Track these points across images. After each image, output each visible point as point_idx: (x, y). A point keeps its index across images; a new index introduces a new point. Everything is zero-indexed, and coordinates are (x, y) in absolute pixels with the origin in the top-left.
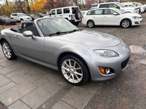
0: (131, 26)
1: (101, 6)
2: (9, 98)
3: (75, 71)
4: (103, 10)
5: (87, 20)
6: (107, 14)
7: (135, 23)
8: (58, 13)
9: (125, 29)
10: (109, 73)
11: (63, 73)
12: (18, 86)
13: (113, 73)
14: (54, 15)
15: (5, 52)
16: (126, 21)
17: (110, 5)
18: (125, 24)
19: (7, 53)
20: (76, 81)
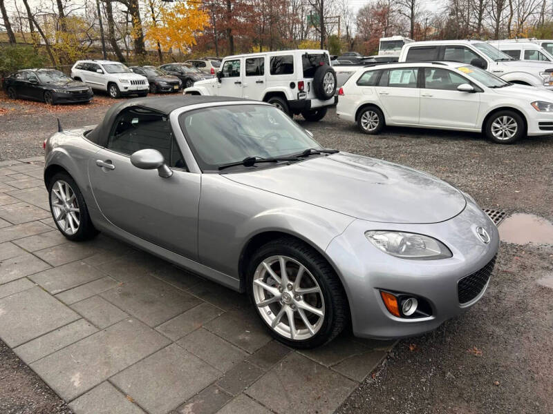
1: (414, 54)
2: (73, 374)
3: (299, 300)
6: (433, 86)
7: (541, 128)
8: (250, 73)
11: (258, 302)
12: (102, 334)
14: (236, 79)
15: (58, 213)
16: (505, 118)
17: (448, 53)
18: (503, 130)
19: (64, 217)
20: (300, 334)
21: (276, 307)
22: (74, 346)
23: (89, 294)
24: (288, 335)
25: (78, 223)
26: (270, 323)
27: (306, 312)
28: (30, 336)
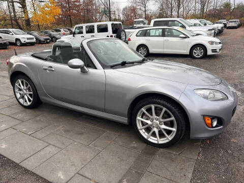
0: (205, 56)
1: (156, 24)
3: (162, 124)
4: (163, 29)
5: (137, 44)
6: (168, 36)
7: (213, 52)
8: (87, 32)
9: (198, 60)
10: (216, 126)
11: (139, 128)
12: (63, 151)
13: (221, 125)
14: (81, 35)
15: (19, 96)
16: (198, 48)
17: (170, 23)
18: (198, 53)
19: (23, 97)
20: (162, 141)
21: (148, 129)
22: (52, 158)
23: (48, 133)
24: (156, 142)
25: (32, 99)
26: (146, 137)
27: (165, 129)
28: (26, 156)
